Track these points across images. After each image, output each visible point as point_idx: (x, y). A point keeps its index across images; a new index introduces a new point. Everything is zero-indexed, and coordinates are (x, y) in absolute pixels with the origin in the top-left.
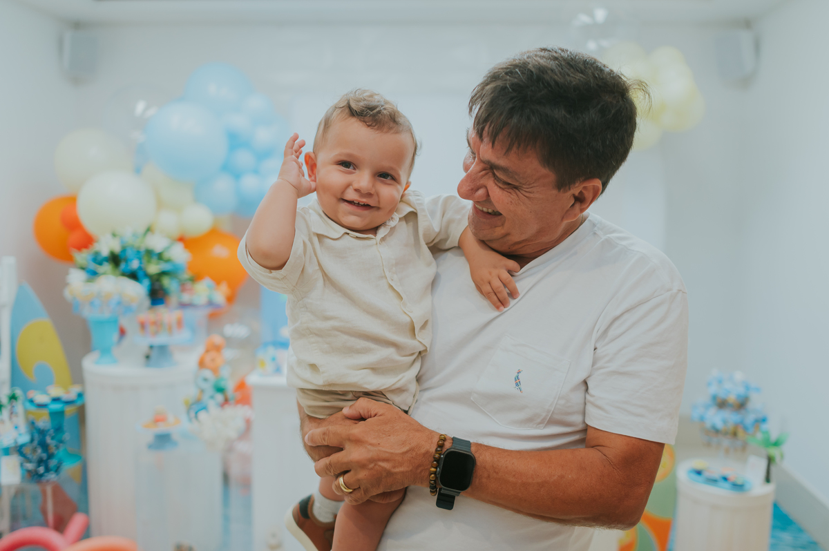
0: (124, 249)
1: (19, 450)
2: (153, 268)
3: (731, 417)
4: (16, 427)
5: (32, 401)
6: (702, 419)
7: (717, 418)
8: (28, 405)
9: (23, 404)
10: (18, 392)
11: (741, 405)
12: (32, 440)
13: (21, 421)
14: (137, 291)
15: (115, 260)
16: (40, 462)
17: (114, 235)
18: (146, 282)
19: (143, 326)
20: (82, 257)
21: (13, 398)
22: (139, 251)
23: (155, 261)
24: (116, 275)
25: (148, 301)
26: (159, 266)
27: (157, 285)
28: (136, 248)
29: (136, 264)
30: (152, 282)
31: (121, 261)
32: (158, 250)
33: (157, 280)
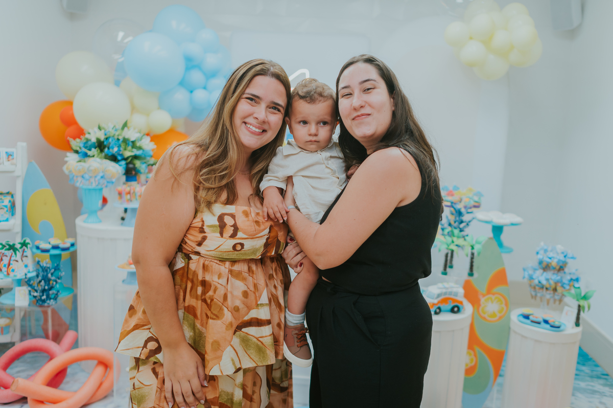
0: (107, 139)
1: (28, 282)
2: (128, 154)
3: (552, 277)
4: (26, 266)
5: (38, 248)
6: (531, 278)
7: (542, 277)
8: (35, 250)
9: (31, 249)
10: (28, 241)
11: (561, 269)
12: (37, 276)
13: (29, 261)
14: (117, 169)
15: (101, 145)
16: (43, 291)
17: (100, 128)
18: (123, 163)
19: (120, 193)
20: (76, 144)
21: (24, 244)
22: (118, 139)
23: (130, 148)
24: (101, 158)
25: (124, 178)
26: (132, 152)
27: (131, 166)
28: (116, 137)
29: (116, 149)
30: (127, 164)
31: (105, 147)
32: (132, 139)
33: (131, 162)
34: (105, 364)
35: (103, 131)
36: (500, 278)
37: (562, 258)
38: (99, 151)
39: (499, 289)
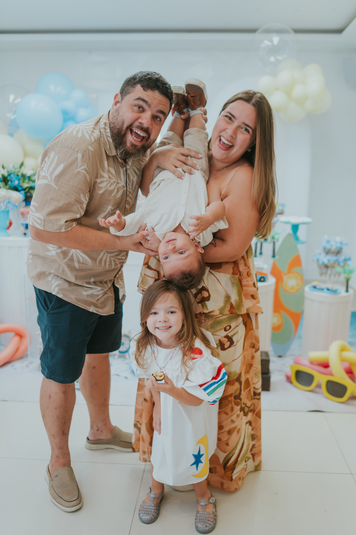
0: (9, 175)
2: (26, 185)
3: (332, 258)
6: (318, 260)
7: (325, 259)
11: (339, 252)
14: (19, 196)
15: (5, 180)
17: (3, 167)
18: (23, 192)
22: (18, 175)
23: (27, 181)
24: (6, 189)
25: (24, 204)
26: (29, 184)
27: (28, 194)
28: (16, 174)
29: (16, 182)
30: (26, 193)
31: (8, 181)
32: (28, 175)
33: (28, 192)
34: (20, 335)
35: (6, 170)
36: (297, 262)
37: (339, 245)
38: (4, 183)
39: (296, 269)
